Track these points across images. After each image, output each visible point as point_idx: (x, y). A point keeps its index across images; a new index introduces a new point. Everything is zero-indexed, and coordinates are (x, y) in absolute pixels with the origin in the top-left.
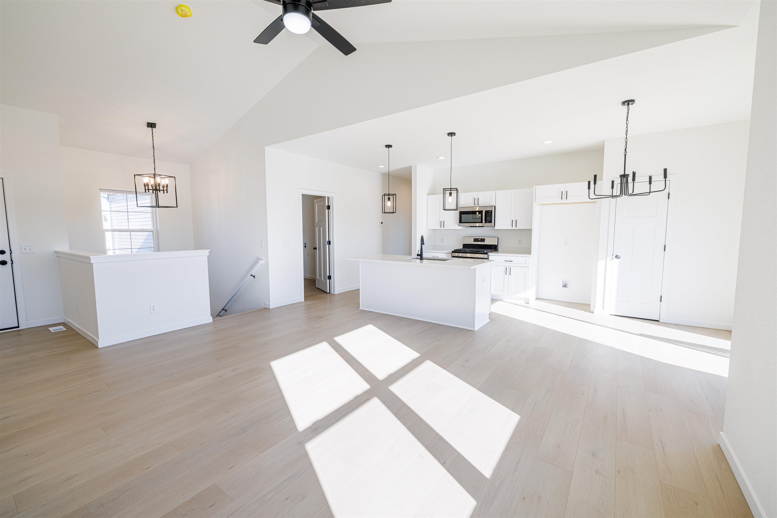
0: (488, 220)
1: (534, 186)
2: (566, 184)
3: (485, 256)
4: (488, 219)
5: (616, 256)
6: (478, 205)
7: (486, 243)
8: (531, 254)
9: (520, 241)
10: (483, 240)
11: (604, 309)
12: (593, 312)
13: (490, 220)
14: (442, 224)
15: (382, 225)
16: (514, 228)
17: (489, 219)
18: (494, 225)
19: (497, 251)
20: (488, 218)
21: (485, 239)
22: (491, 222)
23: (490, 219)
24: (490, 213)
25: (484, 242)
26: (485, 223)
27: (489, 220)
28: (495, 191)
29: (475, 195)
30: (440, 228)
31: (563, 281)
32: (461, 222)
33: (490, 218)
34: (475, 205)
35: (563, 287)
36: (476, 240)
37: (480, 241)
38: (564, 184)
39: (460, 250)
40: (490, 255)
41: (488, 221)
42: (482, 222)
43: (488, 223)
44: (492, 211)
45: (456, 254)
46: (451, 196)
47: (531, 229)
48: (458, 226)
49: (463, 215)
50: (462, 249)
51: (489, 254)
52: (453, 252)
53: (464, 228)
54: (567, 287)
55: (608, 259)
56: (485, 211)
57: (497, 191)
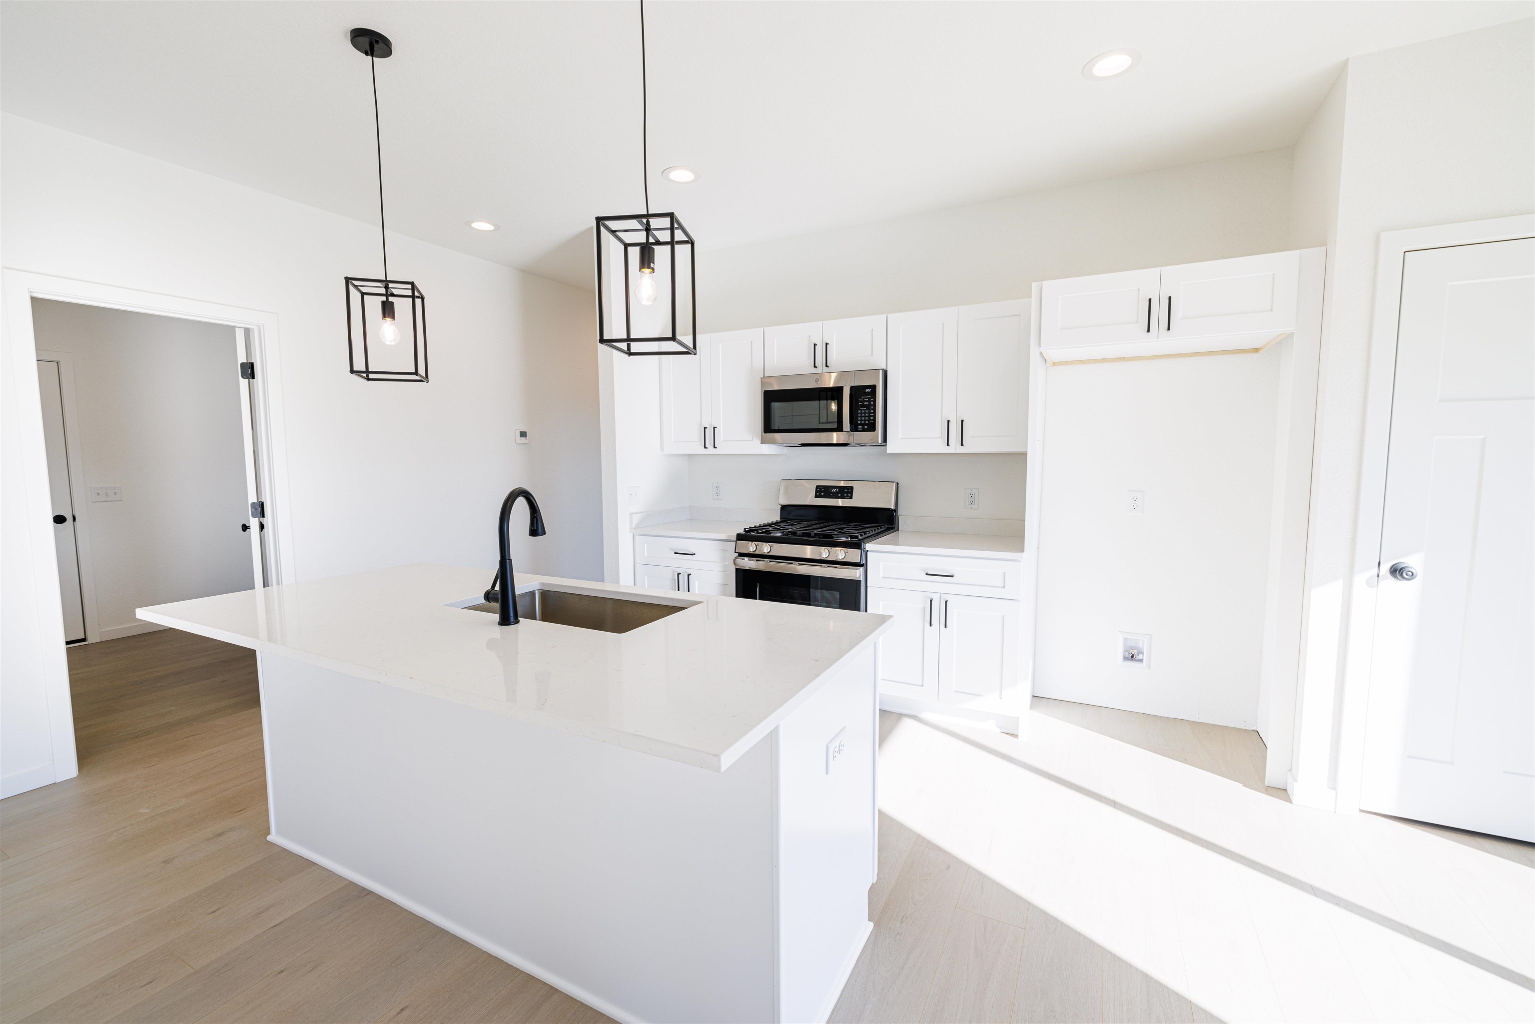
0: (861, 421)
1: (1035, 285)
2: (1163, 268)
3: (853, 555)
4: (861, 417)
5: (1397, 571)
6: (827, 366)
7: (857, 501)
8: (1022, 550)
9: (971, 495)
10: (846, 492)
11: (1334, 789)
12: (1281, 792)
13: (869, 420)
14: (709, 435)
15: (526, 442)
16: (955, 447)
17: (865, 417)
18: (885, 440)
19: (896, 528)
20: (862, 413)
21: (852, 488)
22: (872, 427)
23: (869, 417)
24: (868, 394)
25: (851, 498)
26: (852, 430)
27: (865, 420)
28: (885, 315)
29: (815, 331)
30: (705, 451)
31: (1125, 638)
32: (768, 427)
33: (869, 413)
34: (815, 366)
35: (1125, 658)
36: (823, 491)
37: (835, 496)
38: (1160, 268)
39: (767, 532)
40: (872, 551)
41: (860, 424)
42: (839, 429)
43: (864, 430)
44: (873, 388)
45: (751, 547)
46: (649, 267)
47: (1025, 454)
48: (760, 442)
49: (775, 405)
50: (777, 524)
51: (868, 546)
52: (740, 537)
53: (786, 450)
54: (1141, 661)
55: (1360, 580)
56: (852, 388)
57: (890, 316)
